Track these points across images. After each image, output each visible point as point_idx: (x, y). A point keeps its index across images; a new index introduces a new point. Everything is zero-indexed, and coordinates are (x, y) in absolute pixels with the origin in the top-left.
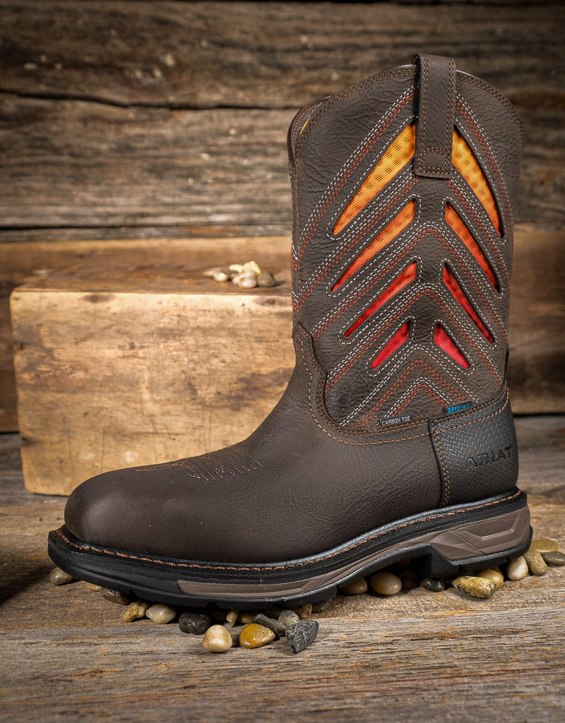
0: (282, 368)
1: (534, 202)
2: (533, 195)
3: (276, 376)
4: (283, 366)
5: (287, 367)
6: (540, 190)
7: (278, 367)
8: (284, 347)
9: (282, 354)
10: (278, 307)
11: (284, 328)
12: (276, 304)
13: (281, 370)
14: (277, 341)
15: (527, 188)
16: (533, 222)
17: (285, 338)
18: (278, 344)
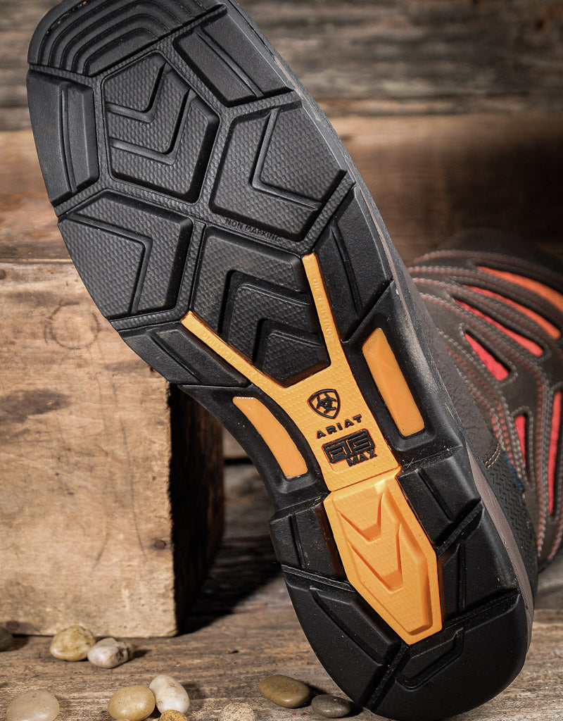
0: (21, 391)
1: (526, 59)
2: (522, 45)
3: (12, 403)
4: (24, 386)
5: (32, 388)
6: (536, 38)
7: (14, 388)
8: (23, 354)
9: (21, 365)
10: (12, 283)
11: (25, 321)
12: (8, 278)
13: (20, 394)
14: (13, 343)
15: (514, 33)
16: (524, 94)
17: (25, 338)
18: (13, 348)
